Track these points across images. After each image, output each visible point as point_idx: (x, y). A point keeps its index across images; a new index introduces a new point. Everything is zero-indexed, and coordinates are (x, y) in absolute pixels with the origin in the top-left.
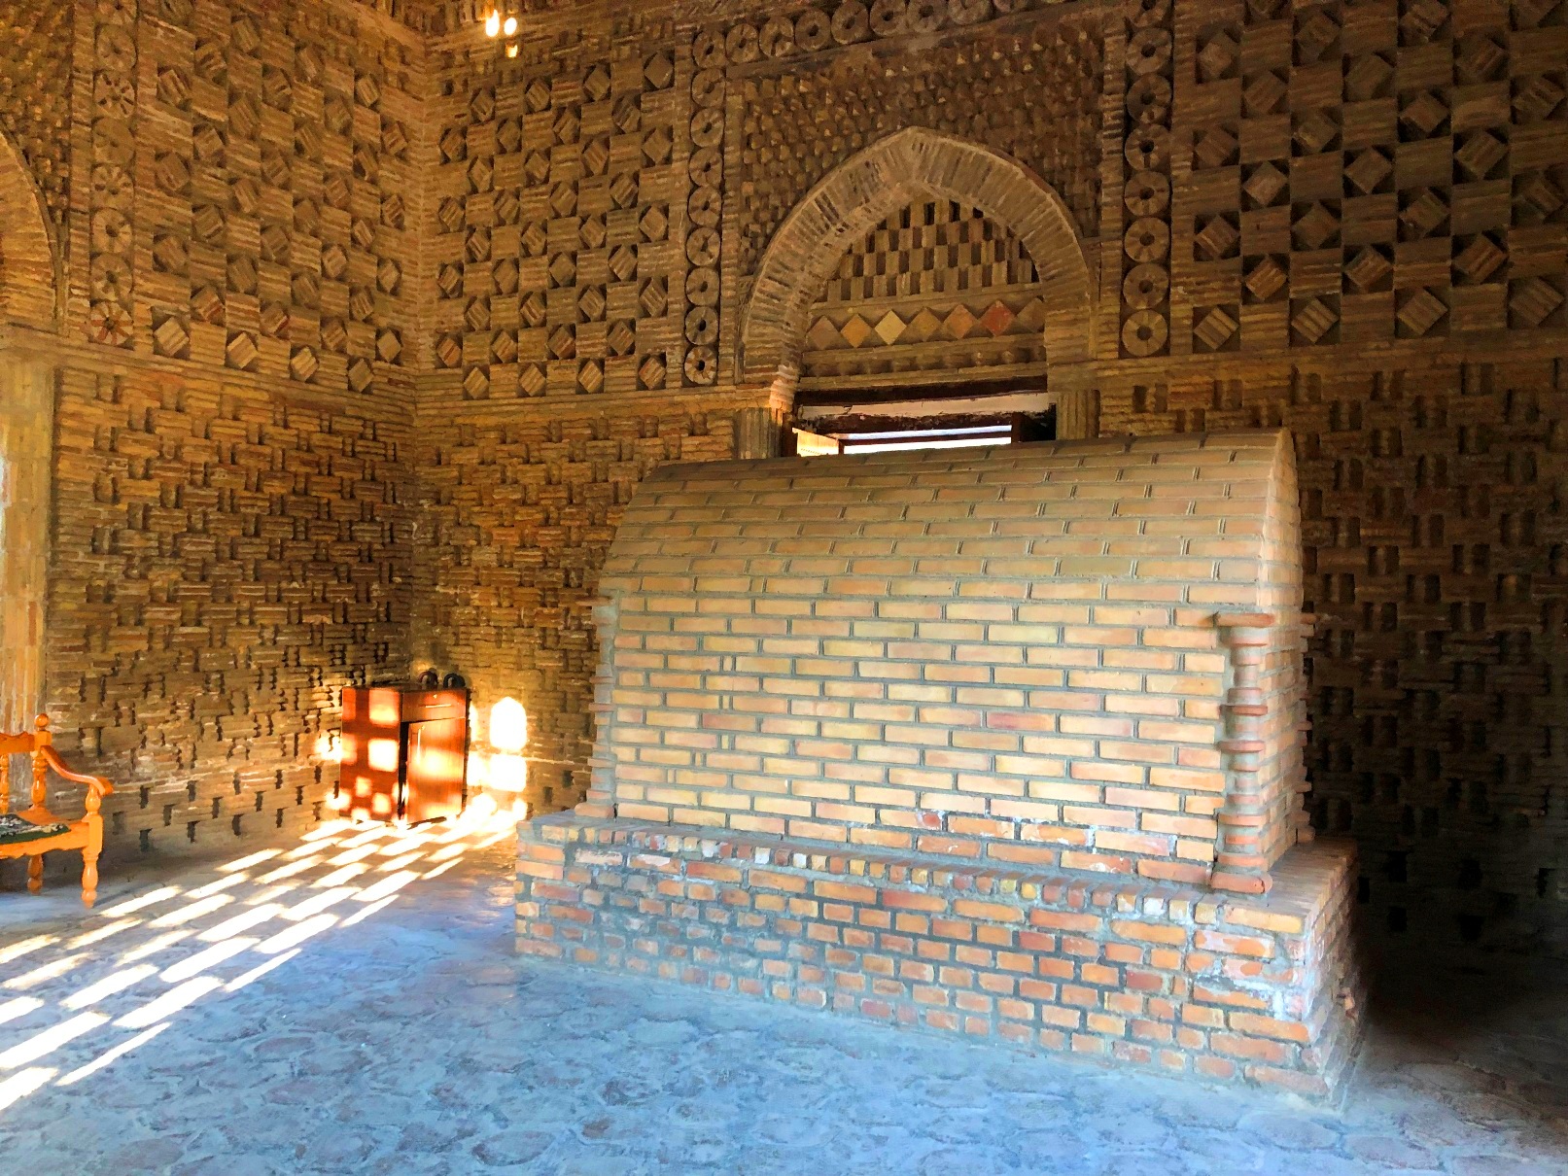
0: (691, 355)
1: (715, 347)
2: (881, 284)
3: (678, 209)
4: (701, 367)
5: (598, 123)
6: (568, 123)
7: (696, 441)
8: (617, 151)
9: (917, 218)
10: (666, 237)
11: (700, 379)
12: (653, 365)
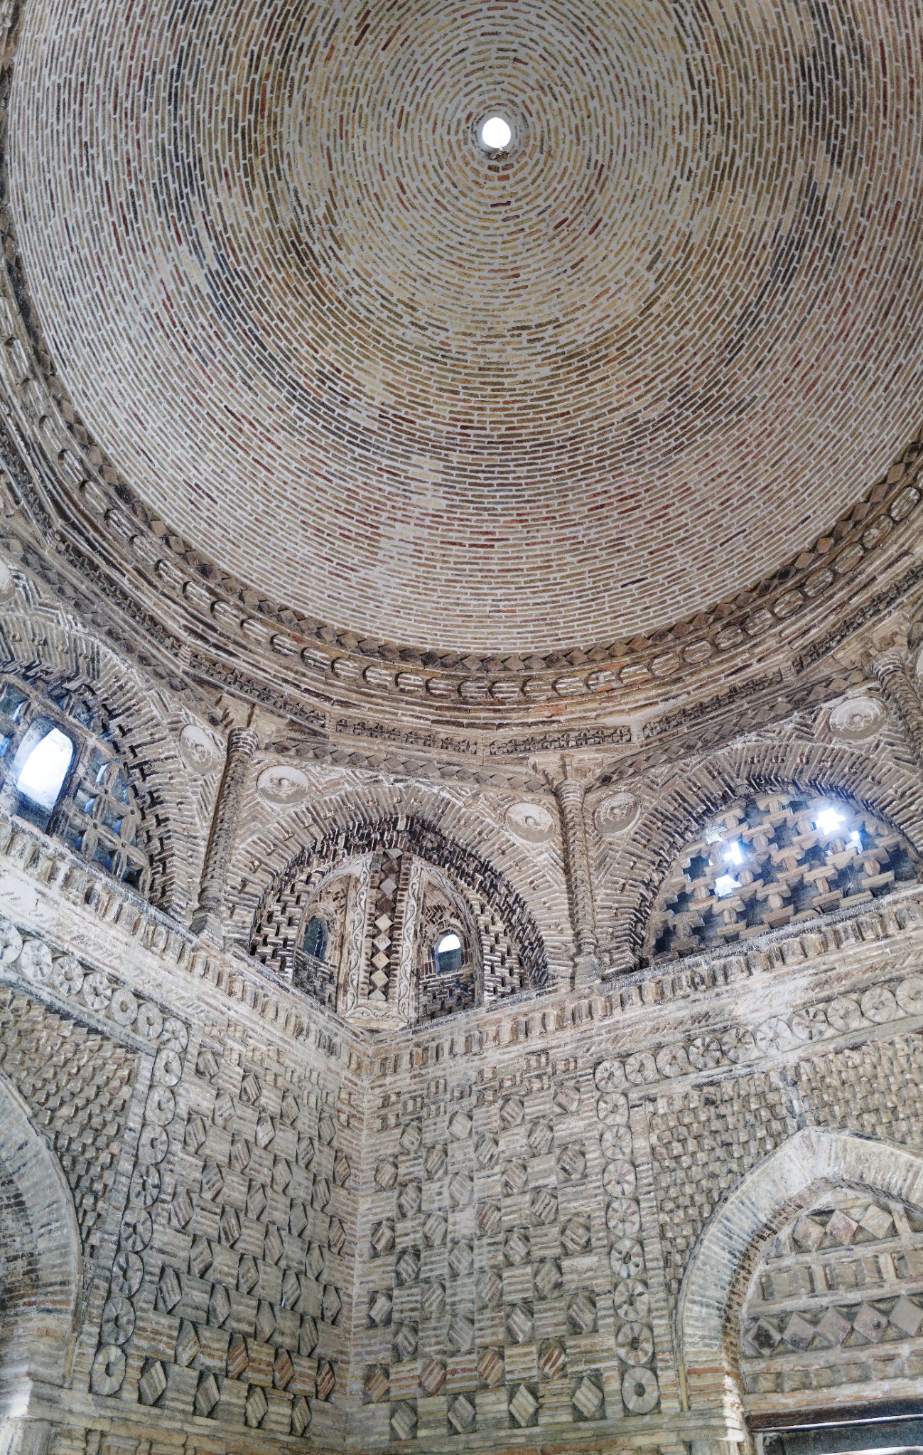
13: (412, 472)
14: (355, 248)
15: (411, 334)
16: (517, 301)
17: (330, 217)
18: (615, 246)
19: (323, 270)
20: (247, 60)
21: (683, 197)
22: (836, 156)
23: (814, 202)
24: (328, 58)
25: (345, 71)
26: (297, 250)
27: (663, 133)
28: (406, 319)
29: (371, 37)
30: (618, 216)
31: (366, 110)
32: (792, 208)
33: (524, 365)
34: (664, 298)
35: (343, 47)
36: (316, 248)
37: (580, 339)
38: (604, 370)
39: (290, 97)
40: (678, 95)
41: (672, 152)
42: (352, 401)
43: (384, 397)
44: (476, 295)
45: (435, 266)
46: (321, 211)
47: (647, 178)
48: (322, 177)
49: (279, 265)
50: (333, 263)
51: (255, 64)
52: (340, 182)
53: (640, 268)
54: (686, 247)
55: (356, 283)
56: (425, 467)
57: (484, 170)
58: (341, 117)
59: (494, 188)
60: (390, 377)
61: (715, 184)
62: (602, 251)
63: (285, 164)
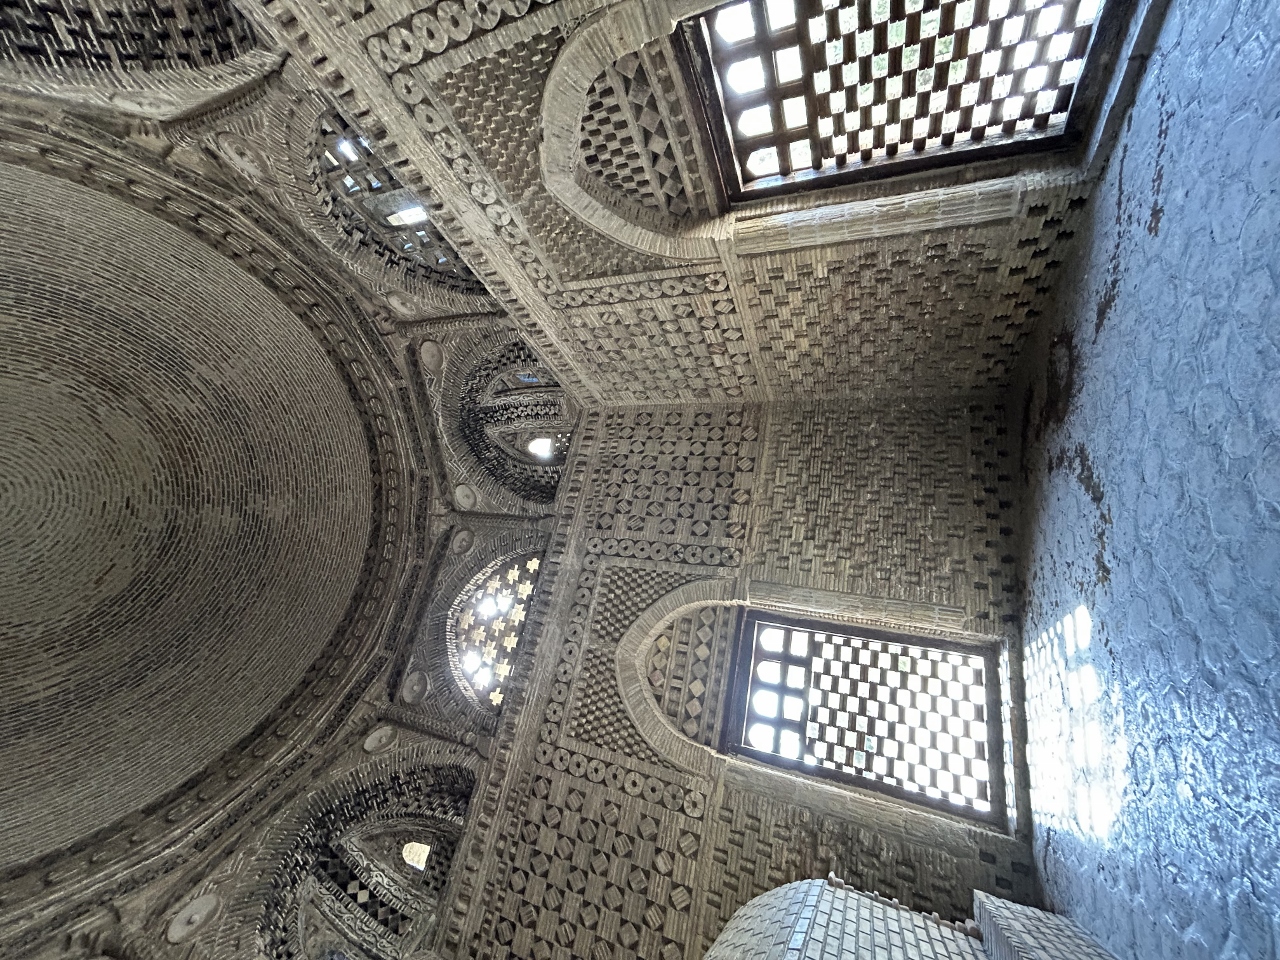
14: (56, 396)
19: (82, 378)
20: (204, 470)
24: (144, 485)
25: (126, 483)
26: (114, 386)
29: (120, 504)
31: (96, 469)
35: (137, 493)
36: (94, 389)
39: (161, 459)
46: (102, 410)
48: (111, 429)
49: (126, 376)
51: (197, 470)
55: (42, 375)
58: (113, 460)
63: (147, 427)
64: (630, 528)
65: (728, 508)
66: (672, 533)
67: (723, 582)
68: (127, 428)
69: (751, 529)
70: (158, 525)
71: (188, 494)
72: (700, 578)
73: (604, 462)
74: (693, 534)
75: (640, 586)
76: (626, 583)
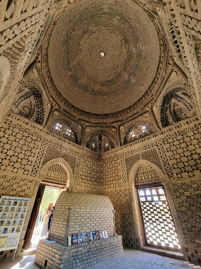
0: (33, 172)
1: (36, 172)
2: (53, 170)
3: (36, 154)
4: (34, 174)
5: (29, 140)
6: (24, 138)
7: (30, 183)
8: (30, 144)
9: (57, 165)
10: (34, 156)
11: (33, 175)
12: (27, 171)
13: (109, 10)
14: (119, 40)
15: (110, 28)
16: (96, 36)
17: (122, 45)
18: (86, 48)
19: (123, 38)
20: (129, 65)
21: (81, 59)
22: (71, 75)
23: (70, 70)
24: (121, 63)
25: (119, 61)
26: (127, 41)
27: (86, 64)
28: (111, 30)
29: (117, 65)
30: (87, 52)
31: (117, 57)
32: (71, 67)
33: (93, 28)
34: (78, 46)
36: (124, 41)
37: (86, 35)
38: (81, 33)
39: (126, 60)
40: (86, 68)
41: (84, 62)
42: (119, 19)
43: (115, 20)
44: (101, 35)
45: (108, 38)
47: (85, 58)
48: (122, 50)
49: (129, 40)
50: (122, 38)
52: (120, 49)
53: (82, 48)
54: (78, 54)
55: (119, 35)
56: (106, 10)
57: (103, 50)
58: (120, 56)
59: (102, 48)
60: (113, 22)
61: (78, 62)
62: (87, 47)
63: (127, 52)
64: (167, 149)
65: (185, 171)
66: (171, 159)
67: (164, 177)
68: (125, 51)
69: (182, 180)
70: (119, 72)
71: (125, 69)
72: (163, 171)
73: (182, 132)
74: (173, 165)
75: (155, 158)
76: (154, 155)
